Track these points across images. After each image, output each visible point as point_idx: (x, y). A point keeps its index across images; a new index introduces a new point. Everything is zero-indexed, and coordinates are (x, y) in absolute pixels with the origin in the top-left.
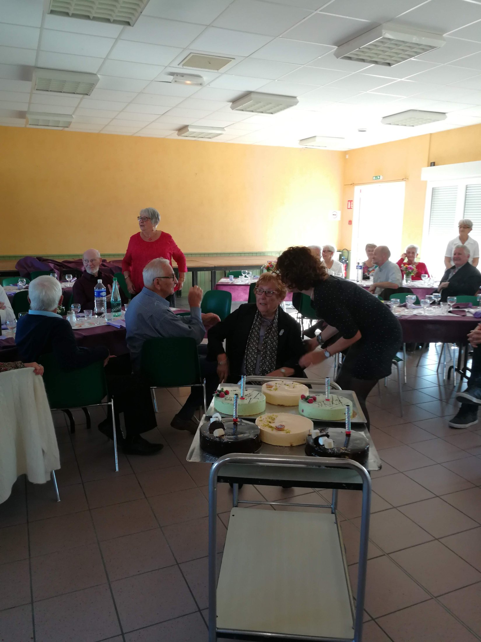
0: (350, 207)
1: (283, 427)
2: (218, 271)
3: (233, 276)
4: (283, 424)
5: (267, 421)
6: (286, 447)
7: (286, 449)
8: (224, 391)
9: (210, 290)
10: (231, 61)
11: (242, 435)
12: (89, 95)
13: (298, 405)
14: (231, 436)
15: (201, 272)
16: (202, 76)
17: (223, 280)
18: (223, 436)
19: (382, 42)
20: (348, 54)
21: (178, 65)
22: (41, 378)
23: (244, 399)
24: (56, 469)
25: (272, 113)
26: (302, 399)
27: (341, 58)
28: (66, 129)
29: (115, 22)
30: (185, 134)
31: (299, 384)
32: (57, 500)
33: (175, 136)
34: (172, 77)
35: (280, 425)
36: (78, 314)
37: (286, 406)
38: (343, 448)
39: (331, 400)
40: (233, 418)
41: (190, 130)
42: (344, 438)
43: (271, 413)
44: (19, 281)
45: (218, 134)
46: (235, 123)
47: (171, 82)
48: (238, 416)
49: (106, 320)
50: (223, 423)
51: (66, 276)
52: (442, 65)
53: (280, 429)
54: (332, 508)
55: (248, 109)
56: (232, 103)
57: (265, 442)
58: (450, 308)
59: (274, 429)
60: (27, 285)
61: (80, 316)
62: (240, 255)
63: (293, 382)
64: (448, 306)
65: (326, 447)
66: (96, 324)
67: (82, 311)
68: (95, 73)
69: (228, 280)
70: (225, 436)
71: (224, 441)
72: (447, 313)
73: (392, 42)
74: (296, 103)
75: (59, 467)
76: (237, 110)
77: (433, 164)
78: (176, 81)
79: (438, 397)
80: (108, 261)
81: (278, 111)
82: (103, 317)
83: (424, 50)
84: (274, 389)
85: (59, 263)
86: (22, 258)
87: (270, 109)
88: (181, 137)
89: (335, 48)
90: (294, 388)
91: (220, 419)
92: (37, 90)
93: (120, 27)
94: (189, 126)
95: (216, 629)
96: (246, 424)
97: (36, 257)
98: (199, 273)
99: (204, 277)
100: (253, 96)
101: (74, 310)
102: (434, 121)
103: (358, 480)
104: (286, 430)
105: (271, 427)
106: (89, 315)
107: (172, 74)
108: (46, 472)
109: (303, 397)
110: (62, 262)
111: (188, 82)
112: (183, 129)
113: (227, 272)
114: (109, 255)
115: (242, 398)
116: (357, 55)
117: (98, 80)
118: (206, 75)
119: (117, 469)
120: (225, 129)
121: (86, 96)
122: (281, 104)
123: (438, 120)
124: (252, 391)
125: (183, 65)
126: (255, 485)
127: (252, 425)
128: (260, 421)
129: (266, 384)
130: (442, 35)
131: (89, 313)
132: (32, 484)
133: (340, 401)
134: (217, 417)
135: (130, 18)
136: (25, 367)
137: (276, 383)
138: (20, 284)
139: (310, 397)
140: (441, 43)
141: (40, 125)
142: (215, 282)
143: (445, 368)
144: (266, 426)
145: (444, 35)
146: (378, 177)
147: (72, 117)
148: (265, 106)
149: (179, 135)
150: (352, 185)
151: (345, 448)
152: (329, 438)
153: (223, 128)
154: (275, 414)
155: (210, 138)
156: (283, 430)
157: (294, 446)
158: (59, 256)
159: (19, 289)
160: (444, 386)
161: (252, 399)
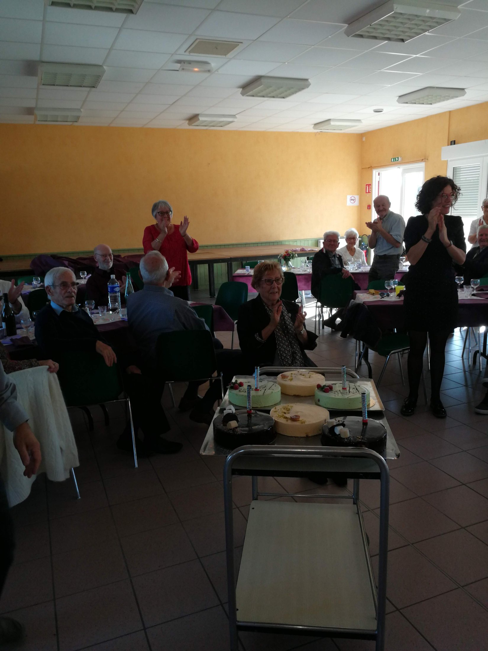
0: (369, 191)
1: (298, 417)
2: (235, 263)
3: (249, 267)
4: (299, 414)
5: (282, 412)
6: (301, 437)
7: (301, 439)
8: (238, 383)
9: (227, 281)
10: (239, 45)
11: (257, 427)
12: (96, 88)
13: (314, 395)
14: (244, 427)
15: (218, 264)
16: (210, 62)
17: (240, 271)
18: (236, 428)
19: (394, 17)
20: (359, 32)
21: (185, 52)
22: (56, 376)
23: (258, 390)
24: (75, 466)
25: (284, 98)
26: (318, 389)
27: (352, 36)
28: (75, 124)
29: (118, 10)
30: (196, 123)
31: (315, 373)
32: (78, 497)
33: (185, 125)
34: (179, 65)
35: (295, 415)
36: (92, 311)
37: (302, 396)
38: (360, 437)
39: (348, 389)
40: (246, 410)
41: (201, 119)
42: (360, 427)
43: (286, 404)
44: (34, 279)
45: (229, 121)
46: (246, 110)
47: (178, 70)
48: (252, 408)
49: (121, 315)
50: (237, 415)
51: (81, 273)
52: (458, 38)
53: (294, 419)
54: (353, 498)
55: (259, 95)
56: (242, 89)
57: (279, 433)
58: (473, 291)
59: (289, 420)
60: (42, 283)
61: (95, 312)
62: (257, 245)
63: (309, 372)
64: (471, 289)
65: (342, 436)
66: (111, 320)
67: (96, 308)
68: (101, 64)
69: (245, 270)
70: (239, 428)
71: (237, 434)
72: (471, 295)
73: (405, 17)
74: (308, 86)
75: (78, 464)
76: (248, 96)
77: (453, 143)
78: (183, 69)
79: (463, 383)
80: (122, 257)
81: (290, 95)
82: (118, 313)
83: (439, 23)
84: (289, 379)
85: (73, 260)
86: (36, 256)
87: (281, 94)
88: (192, 127)
89: (346, 26)
90: (310, 377)
91: (234, 411)
92: (43, 85)
93: (123, 16)
94: (200, 115)
95: (237, 622)
96: (260, 415)
97: (50, 255)
98: (215, 265)
99: (220, 269)
100: (263, 80)
101: (88, 306)
102: (452, 98)
103: (376, 470)
104: (301, 421)
105: (286, 418)
106: (104, 311)
107: (179, 62)
108: (65, 470)
109: (319, 386)
110: (77, 259)
111: (196, 69)
112: (193, 118)
113: (244, 262)
114: (124, 250)
115: (256, 389)
116: (368, 32)
117: (104, 71)
118: (214, 61)
119: (136, 466)
120: (236, 116)
121: (93, 89)
122: (293, 88)
123: (457, 97)
124: (267, 382)
125: (190, 52)
126: (275, 477)
127: (266, 416)
128: (274, 412)
129: (281, 374)
130: (457, 7)
131: (103, 310)
132: (52, 482)
133: (357, 389)
134: (230, 409)
135: (133, 6)
136: (39, 366)
137: (292, 374)
138: (35, 282)
139: (326, 387)
140: (456, 16)
141: (49, 121)
142: (231, 273)
143: (470, 353)
144: (281, 417)
145: (460, 7)
146: (397, 159)
147: (81, 111)
148: (275, 90)
149: (189, 124)
150: (370, 168)
151: (362, 436)
152: (345, 427)
153: (235, 115)
154: (290, 405)
155: (222, 126)
156: (298, 421)
157: (310, 437)
158: (73, 253)
159: (34, 288)
160: (469, 372)
161: (266, 390)
